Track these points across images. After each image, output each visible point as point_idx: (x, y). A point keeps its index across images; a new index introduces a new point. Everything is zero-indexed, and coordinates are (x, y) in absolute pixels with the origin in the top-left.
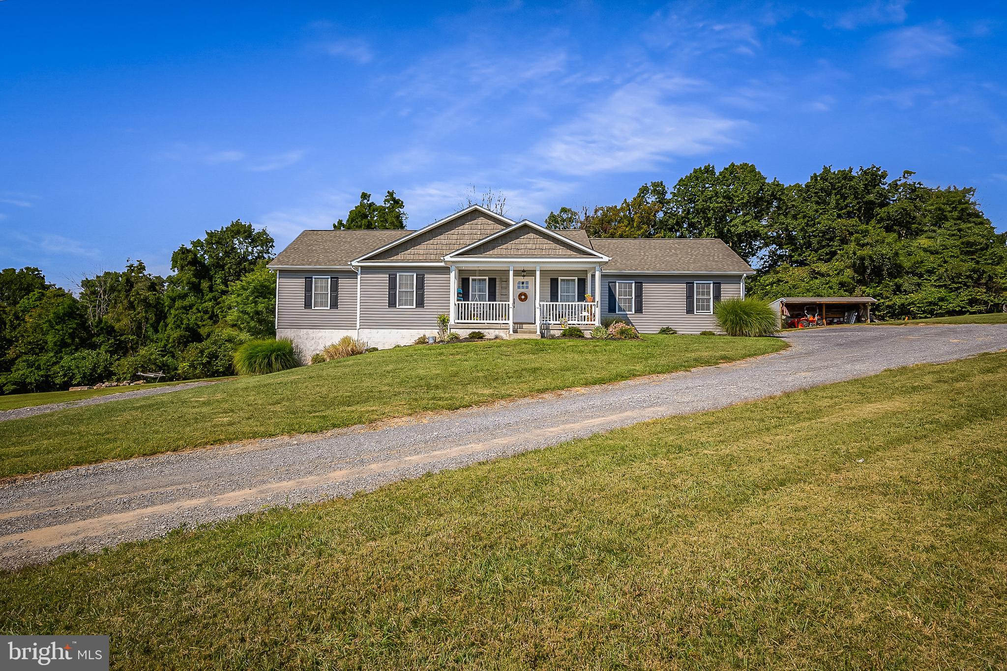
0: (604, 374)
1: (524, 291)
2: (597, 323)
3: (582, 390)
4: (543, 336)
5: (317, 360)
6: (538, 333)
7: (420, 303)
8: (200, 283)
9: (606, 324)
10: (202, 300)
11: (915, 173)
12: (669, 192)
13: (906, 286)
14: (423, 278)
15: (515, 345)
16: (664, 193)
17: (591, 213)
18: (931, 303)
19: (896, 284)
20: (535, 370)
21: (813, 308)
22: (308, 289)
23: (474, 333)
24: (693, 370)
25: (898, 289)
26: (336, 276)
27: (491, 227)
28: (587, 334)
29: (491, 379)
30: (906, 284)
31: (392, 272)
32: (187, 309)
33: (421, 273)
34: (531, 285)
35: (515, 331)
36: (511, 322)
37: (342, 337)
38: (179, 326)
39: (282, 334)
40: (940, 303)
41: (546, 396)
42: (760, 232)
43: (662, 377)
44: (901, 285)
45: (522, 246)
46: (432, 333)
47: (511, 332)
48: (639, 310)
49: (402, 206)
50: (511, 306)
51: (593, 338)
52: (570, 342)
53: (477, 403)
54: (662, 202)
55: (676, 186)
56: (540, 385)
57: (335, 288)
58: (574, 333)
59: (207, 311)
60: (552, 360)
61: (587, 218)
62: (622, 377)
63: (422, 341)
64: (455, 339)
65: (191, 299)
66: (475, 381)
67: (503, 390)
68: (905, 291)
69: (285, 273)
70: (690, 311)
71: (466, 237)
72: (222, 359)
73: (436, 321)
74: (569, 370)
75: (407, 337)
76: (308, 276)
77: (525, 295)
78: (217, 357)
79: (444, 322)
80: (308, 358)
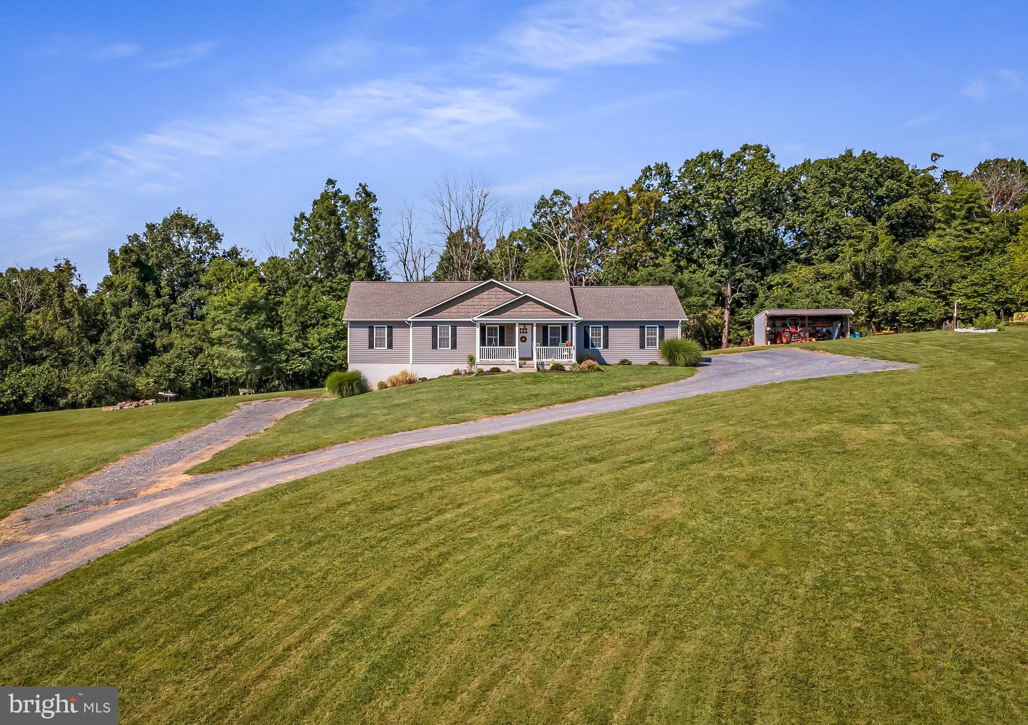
0: (572, 397)
1: (524, 335)
2: (574, 360)
3: (560, 406)
4: (538, 370)
5: (382, 386)
6: (535, 368)
7: (454, 346)
8: (145, 286)
9: (580, 360)
10: (148, 306)
11: (943, 156)
12: (674, 174)
13: (900, 293)
14: (455, 330)
15: (522, 378)
16: (669, 175)
17: (585, 200)
18: (912, 314)
19: (889, 291)
20: (536, 395)
21: (795, 320)
22: (371, 335)
23: (494, 368)
24: (619, 394)
25: (891, 297)
26: (391, 326)
27: (502, 293)
28: (567, 368)
29: (516, 401)
30: (899, 291)
31: (434, 325)
32: (135, 317)
33: (454, 325)
34: (529, 331)
35: (521, 367)
36: (517, 360)
37: (401, 370)
38: (130, 338)
39: (352, 367)
40: (920, 314)
41: (543, 408)
42: (763, 230)
43: (601, 398)
44: (895, 292)
45: (524, 310)
46: (464, 367)
47: (518, 367)
48: (606, 346)
49: (375, 200)
50: (517, 350)
51: (571, 371)
52: (556, 376)
53: (514, 412)
54: (667, 184)
55: (681, 169)
56: (540, 403)
57: (390, 335)
58: (558, 368)
59: (157, 319)
60: (545, 388)
61: (580, 205)
62: (581, 399)
63: (457, 373)
64: (481, 372)
65: (136, 307)
66: (507, 402)
67: (523, 406)
68: (898, 298)
69: (356, 324)
70: (642, 346)
71: (485, 300)
72: (188, 374)
73: (466, 359)
74: (553, 395)
75: (447, 369)
76: (370, 326)
77: (525, 338)
78: (183, 373)
79: (472, 360)
80: (374, 386)
